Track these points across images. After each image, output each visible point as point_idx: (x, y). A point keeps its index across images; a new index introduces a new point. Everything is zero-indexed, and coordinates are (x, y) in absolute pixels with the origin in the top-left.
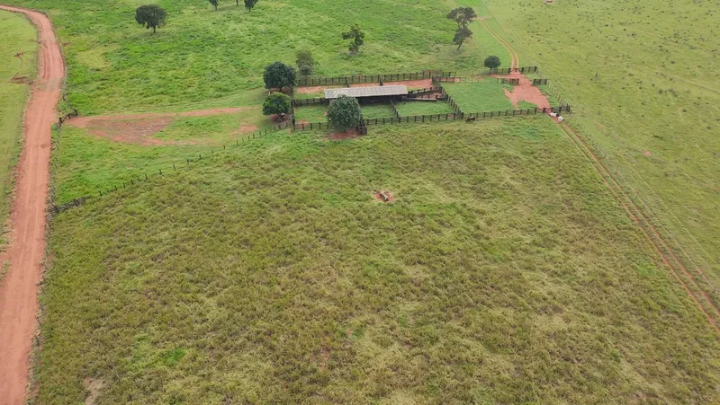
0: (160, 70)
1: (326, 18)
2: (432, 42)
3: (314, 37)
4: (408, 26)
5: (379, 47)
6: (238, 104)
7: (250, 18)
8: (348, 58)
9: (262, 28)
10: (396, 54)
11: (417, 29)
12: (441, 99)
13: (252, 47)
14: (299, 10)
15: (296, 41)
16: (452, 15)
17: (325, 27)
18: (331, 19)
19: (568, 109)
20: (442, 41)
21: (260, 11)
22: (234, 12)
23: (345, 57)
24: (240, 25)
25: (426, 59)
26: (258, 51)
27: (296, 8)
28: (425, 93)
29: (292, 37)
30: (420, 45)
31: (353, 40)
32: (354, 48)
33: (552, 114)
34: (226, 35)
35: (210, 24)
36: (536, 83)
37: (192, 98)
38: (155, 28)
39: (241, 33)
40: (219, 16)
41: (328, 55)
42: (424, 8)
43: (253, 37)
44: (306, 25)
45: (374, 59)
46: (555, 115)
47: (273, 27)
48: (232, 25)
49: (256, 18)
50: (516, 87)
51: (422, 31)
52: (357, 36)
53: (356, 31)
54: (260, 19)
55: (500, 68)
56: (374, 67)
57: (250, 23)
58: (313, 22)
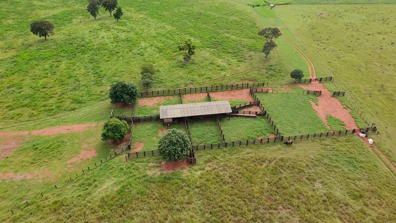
0: (35, 78)
1: (169, 27)
2: (246, 50)
3: (159, 45)
4: (227, 35)
5: (207, 55)
6: (86, 120)
7: (116, 27)
8: (182, 66)
9: (123, 36)
10: (219, 61)
11: (234, 37)
12: (260, 115)
13: (112, 54)
14: (151, 20)
15: (145, 49)
16: (262, 33)
17: (168, 35)
18: (172, 28)
19: (374, 130)
20: (253, 48)
21: (125, 20)
22: (107, 21)
23: (180, 64)
24: (109, 33)
25: (242, 67)
26: (115, 58)
27: (149, 19)
28: (245, 107)
29: (143, 44)
30: (237, 52)
31: (187, 51)
32: (187, 58)
33: (361, 135)
34: (96, 43)
35: (87, 32)
36: (336, 94)
37: (50, 112)
38: (45, 37)
39: (107, 40)
40: (96, 25)
41: (168, 62)
42: (237, 18)
43: (115, 44)
44: (154, 34)
45: (202, 67)
46: (363, 135)
47: (132, 35)
48: (103, 33)
49: (120, 27)
50: (319, 98)
51: (237, 38)
52: (190, 49)
53: (189, 45)
54: (124, 28)
55: (303, 79)
56: (203, 75)
57: (116, 32)
58: (160, 31)
